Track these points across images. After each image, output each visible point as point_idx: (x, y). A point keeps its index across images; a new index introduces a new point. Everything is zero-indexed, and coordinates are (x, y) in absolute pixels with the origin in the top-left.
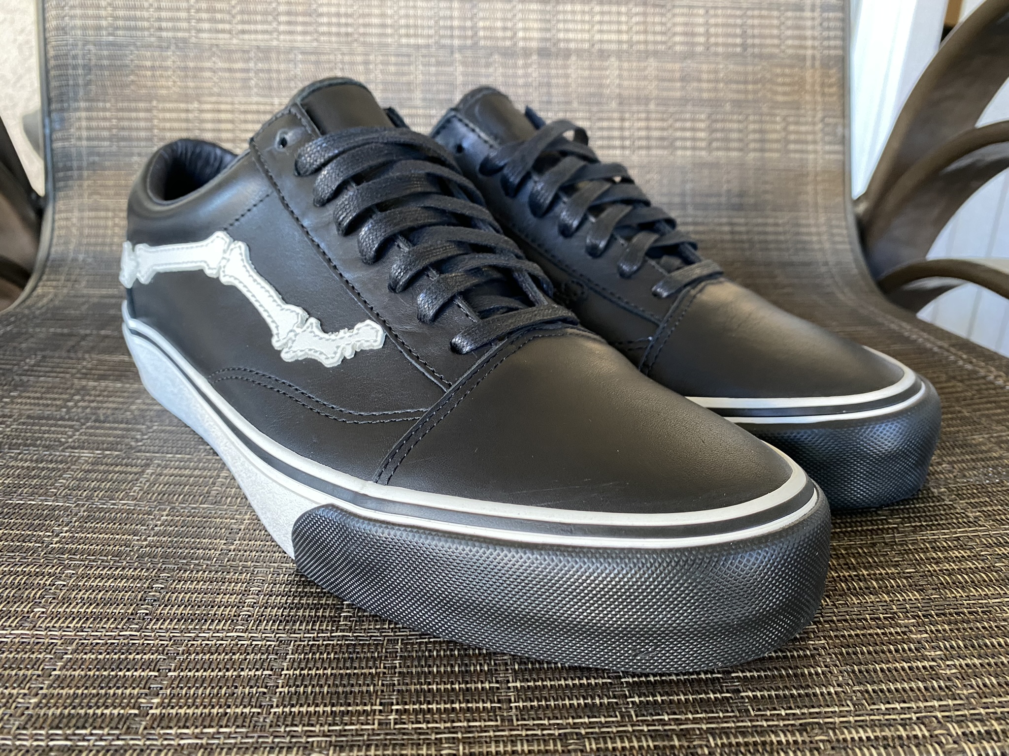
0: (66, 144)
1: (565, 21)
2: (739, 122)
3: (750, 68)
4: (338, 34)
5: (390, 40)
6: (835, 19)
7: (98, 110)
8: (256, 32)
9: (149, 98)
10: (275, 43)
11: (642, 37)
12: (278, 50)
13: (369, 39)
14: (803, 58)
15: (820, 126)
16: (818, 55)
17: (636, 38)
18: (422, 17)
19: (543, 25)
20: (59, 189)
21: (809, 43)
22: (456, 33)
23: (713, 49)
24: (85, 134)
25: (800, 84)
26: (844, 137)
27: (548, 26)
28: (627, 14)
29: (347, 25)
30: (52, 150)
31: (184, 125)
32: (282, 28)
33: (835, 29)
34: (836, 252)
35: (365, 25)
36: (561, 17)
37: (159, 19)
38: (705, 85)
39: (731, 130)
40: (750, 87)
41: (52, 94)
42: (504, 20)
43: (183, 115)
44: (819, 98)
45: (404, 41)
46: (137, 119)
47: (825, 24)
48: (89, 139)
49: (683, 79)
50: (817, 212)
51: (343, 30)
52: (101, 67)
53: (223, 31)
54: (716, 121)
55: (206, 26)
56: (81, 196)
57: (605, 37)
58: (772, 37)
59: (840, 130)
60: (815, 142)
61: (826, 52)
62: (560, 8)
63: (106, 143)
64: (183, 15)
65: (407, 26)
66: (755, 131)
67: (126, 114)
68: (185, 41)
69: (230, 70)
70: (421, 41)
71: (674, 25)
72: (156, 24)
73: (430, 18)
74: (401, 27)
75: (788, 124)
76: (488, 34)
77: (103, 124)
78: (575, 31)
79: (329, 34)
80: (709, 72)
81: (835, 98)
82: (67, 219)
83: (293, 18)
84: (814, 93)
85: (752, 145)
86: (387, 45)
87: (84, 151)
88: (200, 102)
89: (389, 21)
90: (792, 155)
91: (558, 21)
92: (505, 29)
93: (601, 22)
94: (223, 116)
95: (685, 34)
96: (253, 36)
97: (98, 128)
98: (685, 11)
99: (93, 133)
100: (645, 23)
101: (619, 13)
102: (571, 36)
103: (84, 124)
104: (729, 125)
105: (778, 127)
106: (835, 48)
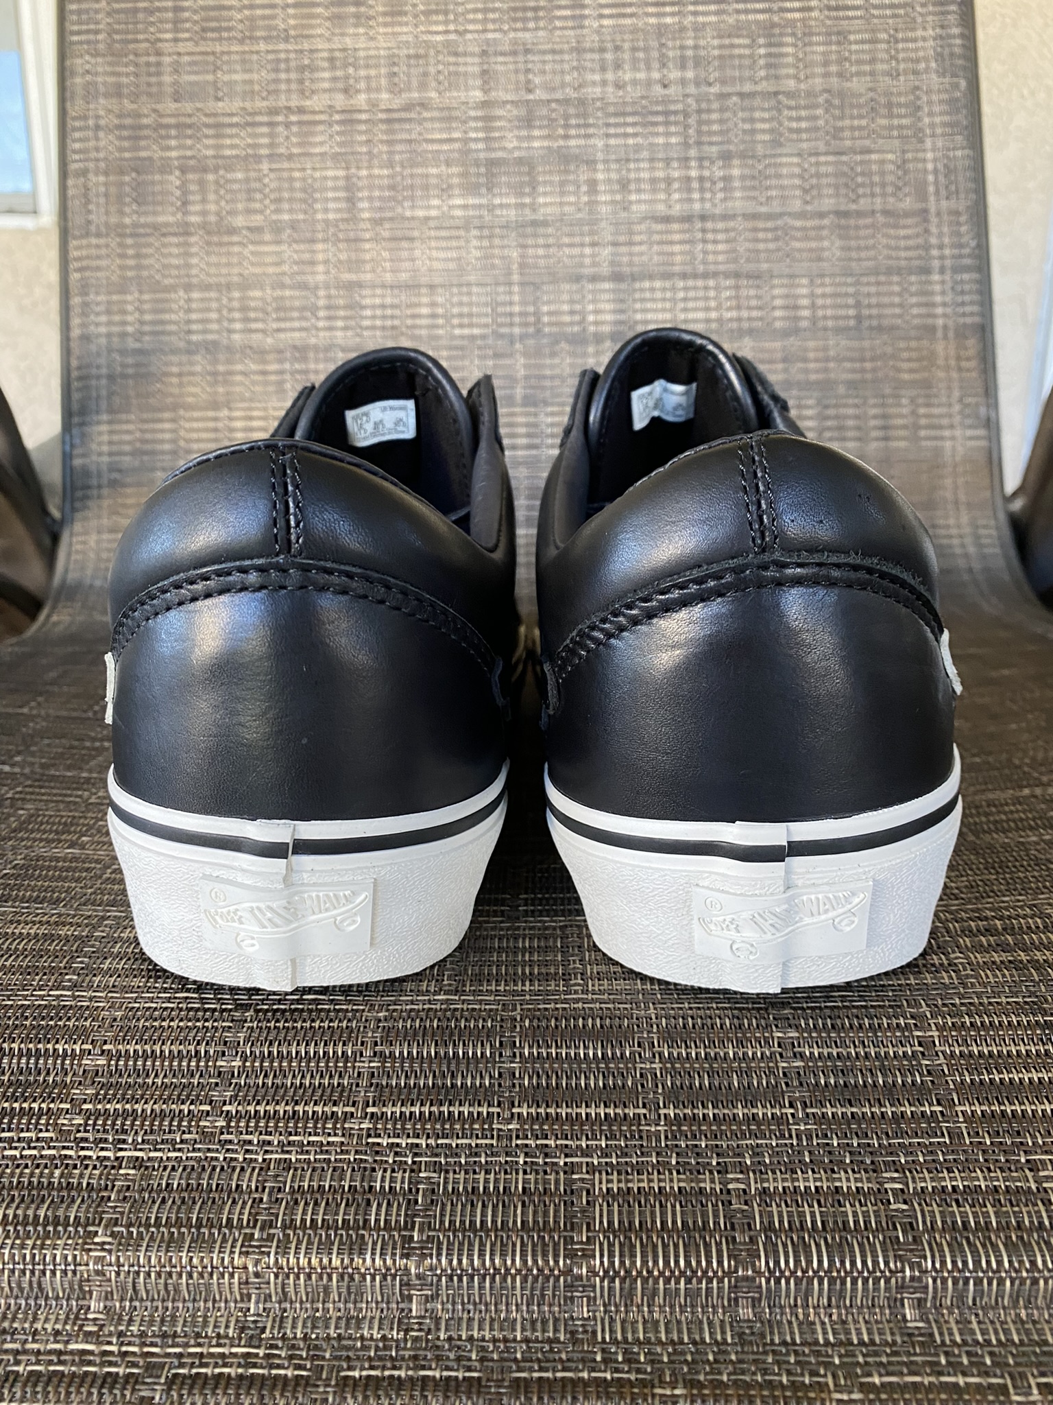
0: (87, 461)
1: (643, 300)
2: (856, 406)
3: (866, 344)
4: (384, 328)
5: (441, 332)
6: (971, 281)
7: (120, 422)
8: (293, 330)
9: (174, 408)
10: (313, 341)
11: (734, 314)
12: (316, 348)
13: (417, 332)
14: (932, 329)
15: (957, 408)
16: (950, 323)
17: (728, 315)
18: (478, 305)
19: (619, 306)
20: (77, 511)
21: (939, 310)
22: (517, 320)
23: (821, 324)
24: (105, 448)
25: (930, 359)
26: (988, 420)
27: (624, 306)
28: (716, 288)
29: (392, 317)
30: (71, 468)
31: (211, 435)
32: (321, 324)
33: (970, 292)
34: (984, 557)
35: (414, 316)
36: (637, 296)
37: (189, 322)
38: (812, 365)
39: (846, 417)
40: (868, 365)
41: (75, 407)
42: (572, 302)
43: (211, 424)
44: (955, 375)
45: (457, 332)
46: (162, 431)
47: (959, 288)
48: (111, 454)
49: (785, 360)
50: (958, 509)
51: (389, 323)
52: (124, 376)
53: (256, 331)
54: (826, 407)
55: (238, 326)
56: (99, 517)
57: (691, 316)
58: (892, 305)
59: (983, 411)
60: (952, 427)
61: (961, 320)
62: (637, 285)
63: (127, 458)
64: (214, 316)
65: (461, 315)
66: (875, 417)
67: (151, 426)
68: (215, 344)
69: (264, 373)
70: (476, 331)
71: (773, 298)
72: (186, 328)
73: (486, 304)
74: (453, 316)
75: (918, 406)
76: (554, 319)
77: (127, 437)
78: (656, 311)
79: (373, 328)
80: (816, 350)
81: (974, 374)
82: (84, 543)
83: (332, 313)
84: (947, 368)
85: (874, 434)
86: (438, 338)
87: (105, 468)
88: (230, 409)
89: (440, 311)
90: (924, 443)
91: (635, 301)
92: (572, 313)
93: (685, 299)
94: (255, 424)
95: (786, 307)
96: (289, 335)
97: (121, 442)
98: (785, 281)
99: (115, 448)
100: (737, 297)
101: (706, 288)
102: (650, 316)
103: (105, 438)
104: (843, 411)
105: (905, 411)
106: (972, 314)
